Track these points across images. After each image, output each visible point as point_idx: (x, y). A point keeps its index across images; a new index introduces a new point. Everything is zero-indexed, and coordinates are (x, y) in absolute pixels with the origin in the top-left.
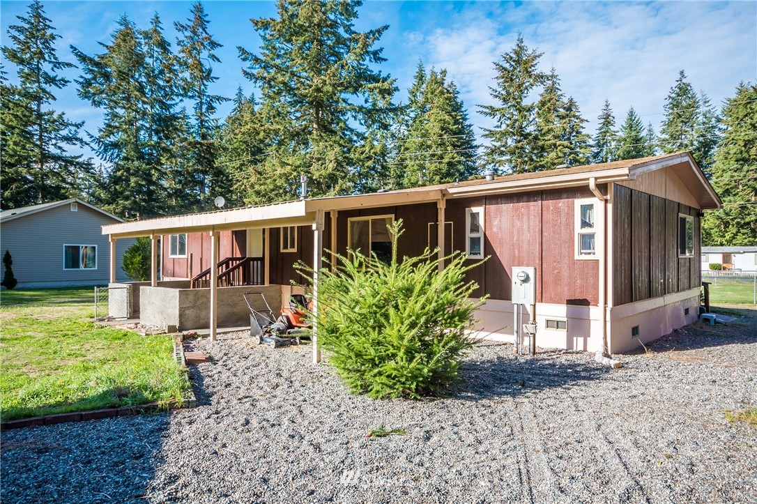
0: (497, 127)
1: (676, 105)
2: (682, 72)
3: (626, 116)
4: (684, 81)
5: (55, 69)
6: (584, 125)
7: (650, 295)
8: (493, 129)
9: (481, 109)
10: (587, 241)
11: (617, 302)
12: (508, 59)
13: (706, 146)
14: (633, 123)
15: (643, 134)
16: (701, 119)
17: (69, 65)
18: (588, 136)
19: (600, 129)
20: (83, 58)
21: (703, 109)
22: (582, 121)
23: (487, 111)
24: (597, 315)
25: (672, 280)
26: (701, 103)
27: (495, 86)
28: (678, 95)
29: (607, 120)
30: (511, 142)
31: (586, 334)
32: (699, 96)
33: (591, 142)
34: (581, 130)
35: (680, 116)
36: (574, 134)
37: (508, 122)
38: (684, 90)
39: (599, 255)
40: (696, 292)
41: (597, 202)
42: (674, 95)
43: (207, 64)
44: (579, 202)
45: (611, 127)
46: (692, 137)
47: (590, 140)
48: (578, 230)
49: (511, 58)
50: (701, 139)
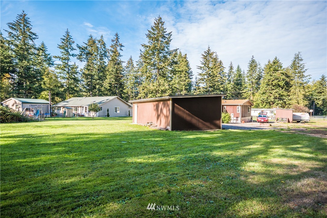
0: (202, 72)
1: (251, 66)
2: (253, 56)
3: (237, 67)
4: (253, 59)
5: (71, 51)
6: (225, 69)
7: (244, 117)
8: (201, 73)
9: (198, 67)
10: (238, 111)
11: (241, 117)
12: (205, 52)
13: (259, 78)
14: (239, 70)
15: (242, 73)
16: (258, 70)
17: (75, 49)
18: (226, 73)
19: (229, 71)
20: (79, 48)
21: (258, 67)
22: (224, 68)
23: (199, 68)
24: (239, 119)
25: (247, 115)
26: (258, 65)
27: (202, 61)
28: (252, 63)
29: (231, 68)
30: (206, 77)
31: (238, 121)
32: (257, 63)
33: (226, 75)
34: (224, 71)
35: (252, 69)
36: (221, 72)
37: (206, 72)
38: (253, 61)
39: (239, 112)
40: (250, 117)
41: (239, 107)
42: (250, 63)
43: (119, 51)
44: (238, 107)
45: (232, 70)
46: (255, 75)
47: (226, 74)
48: (237, 110)
49: (206, 53)
50: (258, 76)
